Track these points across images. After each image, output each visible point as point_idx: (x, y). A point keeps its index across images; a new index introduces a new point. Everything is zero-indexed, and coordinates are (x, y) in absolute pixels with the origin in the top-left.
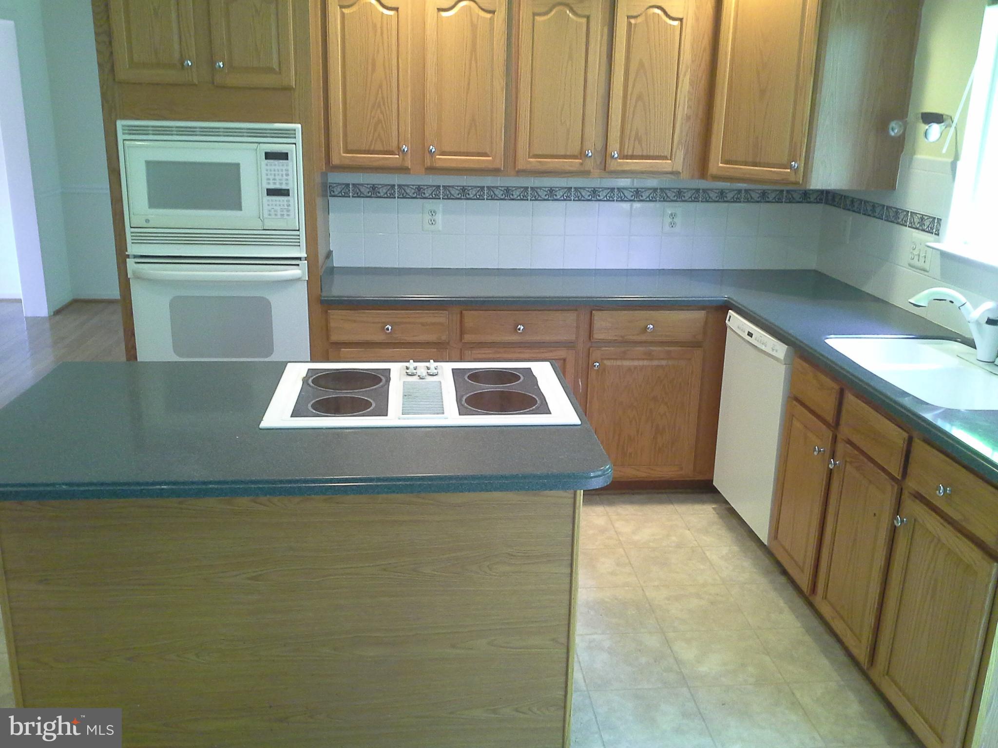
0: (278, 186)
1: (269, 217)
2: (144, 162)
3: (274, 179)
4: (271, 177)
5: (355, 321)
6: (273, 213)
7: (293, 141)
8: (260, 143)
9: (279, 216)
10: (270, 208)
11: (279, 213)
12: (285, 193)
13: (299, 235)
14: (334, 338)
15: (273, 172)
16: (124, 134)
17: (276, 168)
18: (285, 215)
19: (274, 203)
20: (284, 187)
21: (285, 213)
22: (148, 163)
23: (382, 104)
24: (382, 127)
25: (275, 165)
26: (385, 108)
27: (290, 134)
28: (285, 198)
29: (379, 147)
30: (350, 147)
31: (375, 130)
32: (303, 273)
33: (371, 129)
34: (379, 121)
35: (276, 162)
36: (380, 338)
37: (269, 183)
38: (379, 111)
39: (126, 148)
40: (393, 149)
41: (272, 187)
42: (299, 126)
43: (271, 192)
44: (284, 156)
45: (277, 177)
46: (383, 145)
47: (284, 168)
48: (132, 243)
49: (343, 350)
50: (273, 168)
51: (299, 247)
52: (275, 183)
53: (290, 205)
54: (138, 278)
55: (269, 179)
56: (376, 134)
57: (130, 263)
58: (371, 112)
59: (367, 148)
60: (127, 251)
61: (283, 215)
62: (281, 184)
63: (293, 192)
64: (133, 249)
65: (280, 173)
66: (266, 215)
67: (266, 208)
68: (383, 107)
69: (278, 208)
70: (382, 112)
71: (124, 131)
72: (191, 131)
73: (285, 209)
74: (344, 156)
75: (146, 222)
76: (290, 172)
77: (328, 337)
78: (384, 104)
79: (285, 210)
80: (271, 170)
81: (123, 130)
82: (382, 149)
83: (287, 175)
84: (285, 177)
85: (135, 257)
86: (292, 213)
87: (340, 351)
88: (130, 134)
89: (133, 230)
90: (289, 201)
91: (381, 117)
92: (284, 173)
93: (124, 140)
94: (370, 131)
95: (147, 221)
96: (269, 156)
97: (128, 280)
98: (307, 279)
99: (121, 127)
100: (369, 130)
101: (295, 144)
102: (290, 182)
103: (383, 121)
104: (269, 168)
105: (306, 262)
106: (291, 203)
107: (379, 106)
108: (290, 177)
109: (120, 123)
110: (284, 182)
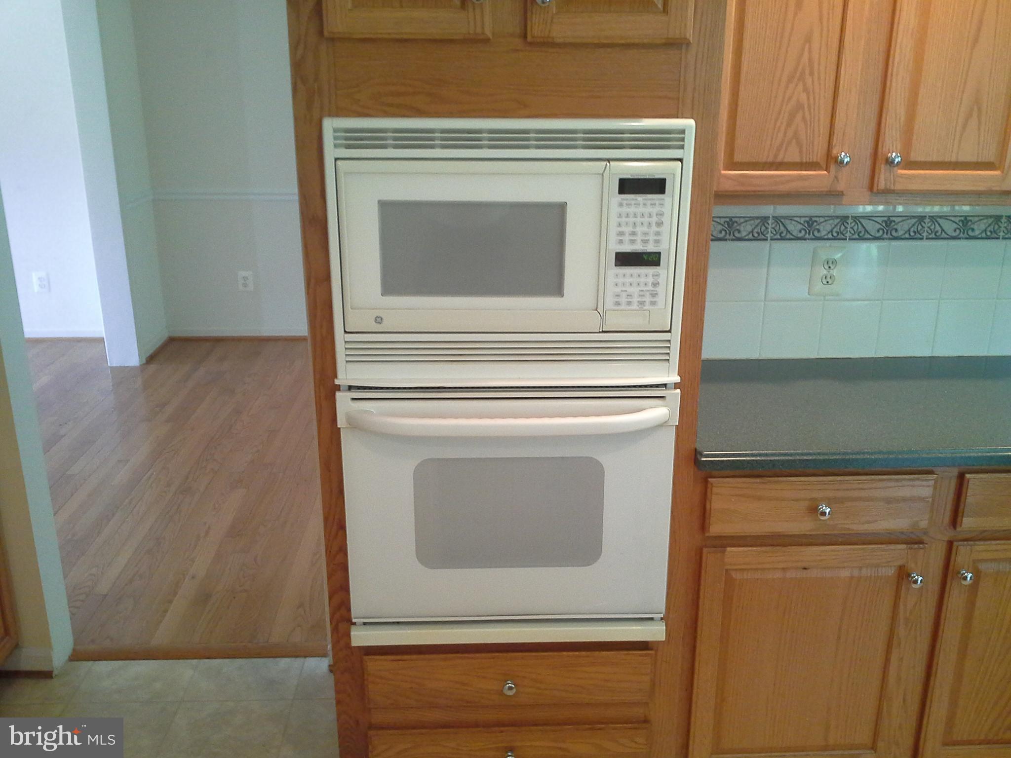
0: (638, 247)
1: (616, 308)
2: (377, 202)
3: (633, 233)
4: (627, 230)
5: (760, 498)
6: (623, 299)
7: (677, 153)
8: (609, 160)
9: (635, 306)
10: (618, 290)
11: (635, 300)
12: (650, 259)
13: (669, 341)
14: (716, 529)
15: (631, 220)
16: (336, 146)
17: (641, 209)
18: (647, 303)
19: (628, 280)
20: (651, 248)
21: (648, 299)
22: (384, 206)
23: (807, 72)
24: (804, 118)
25: (637, 205)
26: (813, 81)
27: (674, 139)
28: (650, 271)
29: (793, 155)
30: (738, 157)
31: (789, 125)
32: (671, 414)
33: (782, 123)
34: (799, 106)
35: (640, 198)
36: (804, 526)
37: (621, 242)
38: (800, 87)
39: (341, 175)
40: (819, 161)
41: (627, 248)
42: (691, 122)
43: (625, 259)
44: (657, 186)
45: (639, 229)
46: (801, 152)
47: (655, 210)
48: (347, 361)
49: (729, 549)
50: (632, 210)
51: (666, 364)
52: (633, 242)
53: (658, 283)
54: (355, 428)
55: (621, 234)
56: (790, 133)
57: (343, 400)
58: (787, 87)
59: (770, 159)
60: (336, 376)
61: (642, 303)
62: (645, 242)
63: (667, 260)
64: (347, 374)
65: (646, 220)
66: (609, 304)
67: (611, 290)
68: (809, 80)
69: (635, 290)
70: (805, 90)
71: (339, 142)
72: (470, 139)
73: (648, 291)
74: (725, 176)
75: (376, 320)
76: (666, 219)
77: (703, 526)
78: (812, 74)
79: (648, 293)
80: (627, 216)
81: (335, 138)
82: (798, 160)
83: (659, 224)
84: (654, 228)
85: (350, 388)
86: (660, 300)
87: (725, 551)
88: (348, 147)
89: (349, 337)
90: (658, 275)
91: (803, 97)
92: (654, 219)
93: (336, 159)
94: (780, 127)
95: (379, 320)
96: (628, 186)
97: (336, 433)
98: (677, 424)
99: (331, 131)
100: (778, 124)
101: (681, 160)
102: (665, 238)
103: (806, 106)
104: (625, 209)
105: (678, 391)
106: (662, 280)
107: (802, 78)
108: (665, 229)
109: (330, 125)
110: (652, 238)
